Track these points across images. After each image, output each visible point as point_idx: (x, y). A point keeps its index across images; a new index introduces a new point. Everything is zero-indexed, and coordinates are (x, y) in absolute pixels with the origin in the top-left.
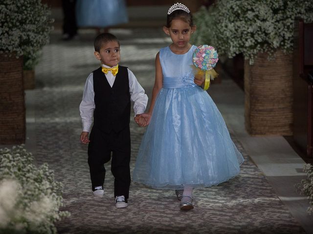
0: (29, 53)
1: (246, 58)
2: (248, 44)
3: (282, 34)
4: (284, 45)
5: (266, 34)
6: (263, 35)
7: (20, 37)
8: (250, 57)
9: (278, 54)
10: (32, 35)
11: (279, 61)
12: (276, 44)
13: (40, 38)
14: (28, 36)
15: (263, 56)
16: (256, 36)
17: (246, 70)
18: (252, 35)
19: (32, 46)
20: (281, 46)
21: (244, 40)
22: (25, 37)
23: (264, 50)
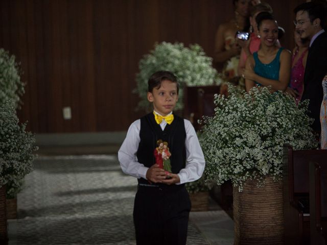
0: (13, 182)
1: (235, 185)
2: (236, 171)
3: (271, 161)
4: (273, 172)
5: (255, 161)
6: (252, 162)
7: (4, 166)
8: (239, 183)
9: (266, 181)
10: (16, 163)
11: (269, 188)
12: (265, 171)
13: (23, 166)
14: (12, 164)
15: (252, 183)
16: (245, 162)
17: (235, 198)
18: (241, 162)
19: (16, 174)
20: (270, 173)
21: (232, 167)
22: (8, 166)
23: (253, 177)
